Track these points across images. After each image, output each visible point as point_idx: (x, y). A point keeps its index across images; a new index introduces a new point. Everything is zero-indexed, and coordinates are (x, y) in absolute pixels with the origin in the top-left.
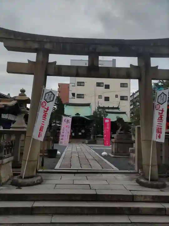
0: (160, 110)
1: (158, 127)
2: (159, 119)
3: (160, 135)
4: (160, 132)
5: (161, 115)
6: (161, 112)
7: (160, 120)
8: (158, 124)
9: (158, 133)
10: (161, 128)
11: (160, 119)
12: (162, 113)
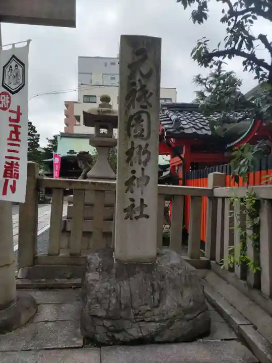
0: (10, 111)
1: (10, 161)
2: (10, 139)
3: (15, 182)
4: (15, 174)
5: (16, 127)
6: (14, 116)
7: (14, 140)
8: (9, 151)
9: (11, 177)
10: (17, 164)
11: (14, 136)
12: (17, 120)
